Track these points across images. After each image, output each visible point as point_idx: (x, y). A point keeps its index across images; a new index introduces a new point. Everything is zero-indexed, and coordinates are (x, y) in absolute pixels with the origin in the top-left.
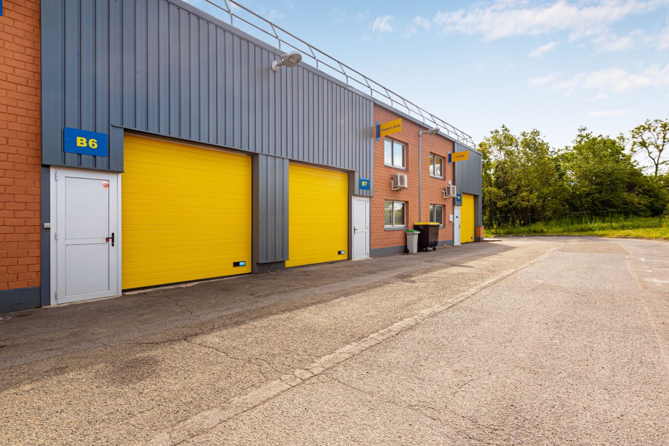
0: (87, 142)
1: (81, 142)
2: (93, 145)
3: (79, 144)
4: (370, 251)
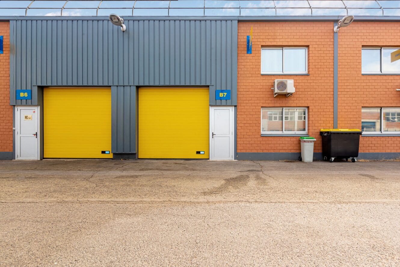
0: (24, 94)
1: (22, 95)
2: (26, 95)
3: (21, 96)
4: (236, 153)
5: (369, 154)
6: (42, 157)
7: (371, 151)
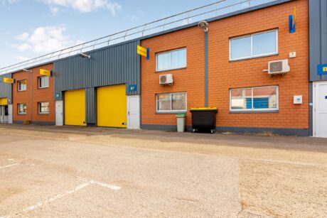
4: (141, 125)
5: (236, 128)
6: (64, 124)
7: (238, 126)
